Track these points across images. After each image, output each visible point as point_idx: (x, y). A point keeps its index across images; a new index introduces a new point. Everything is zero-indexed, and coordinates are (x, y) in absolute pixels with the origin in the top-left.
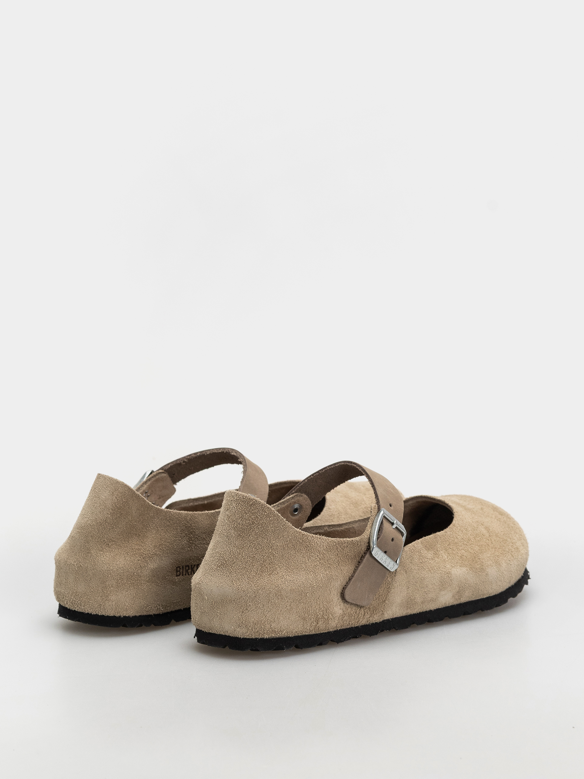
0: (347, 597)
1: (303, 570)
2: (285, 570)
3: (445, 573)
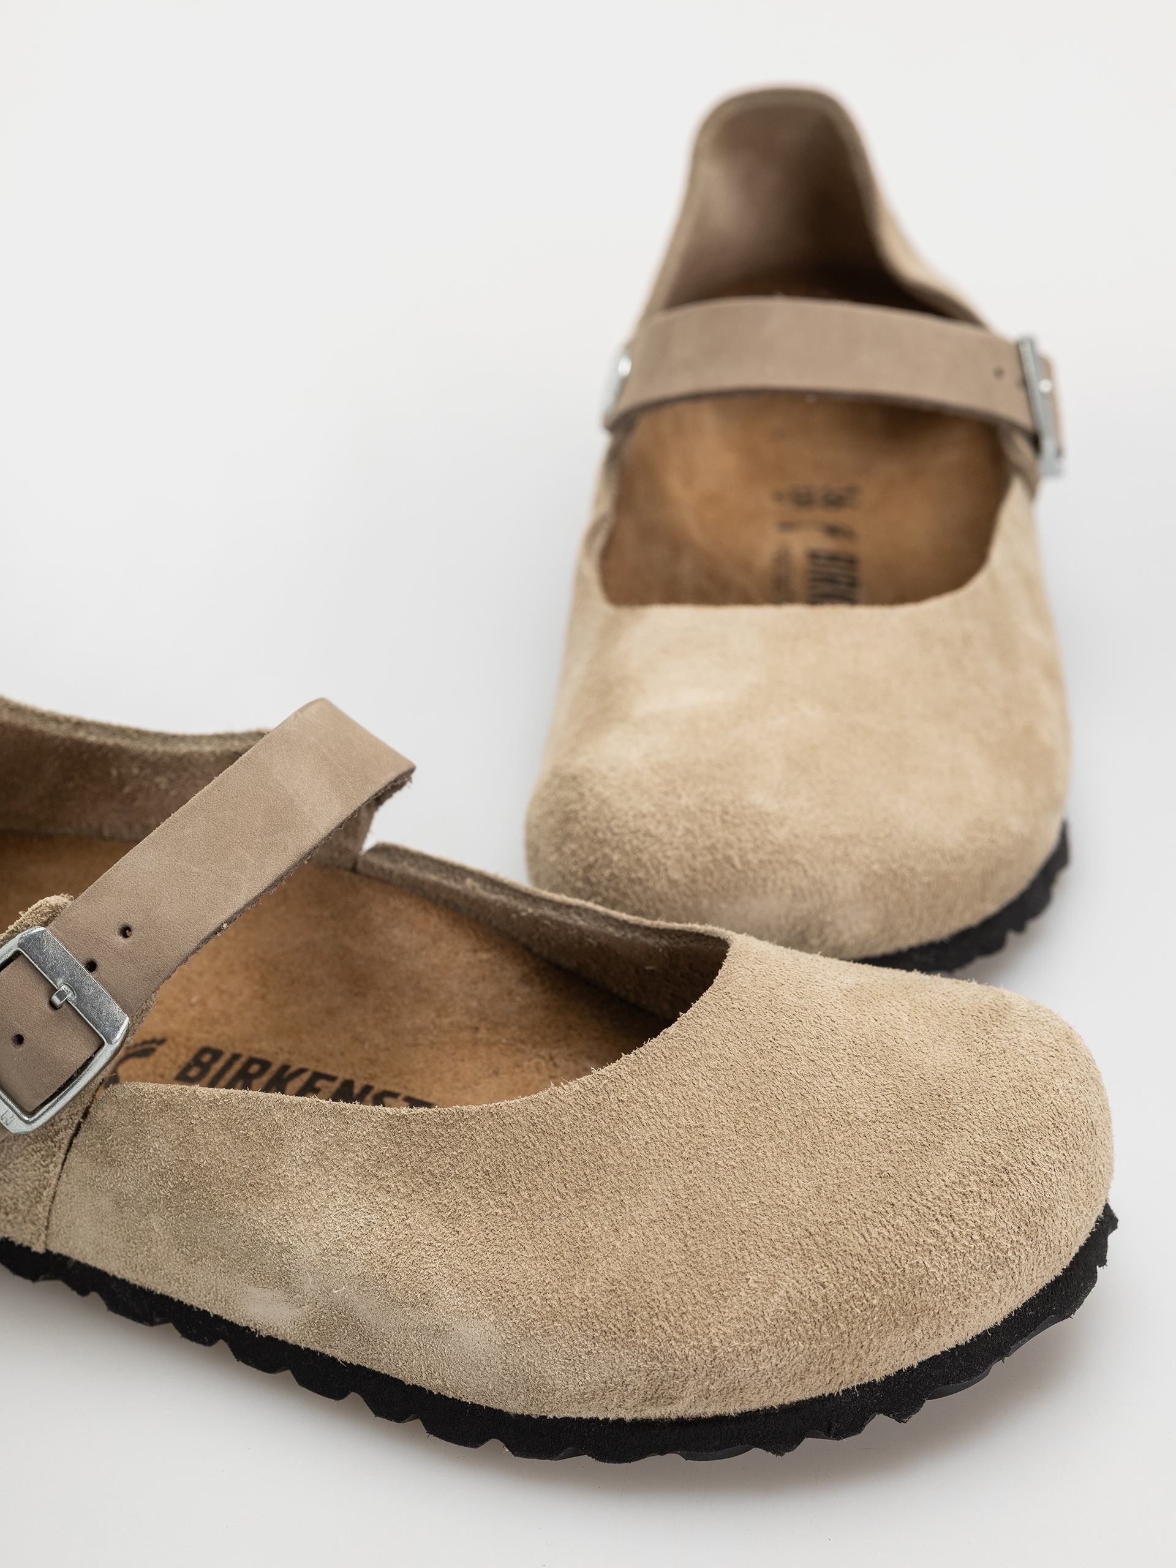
3: (272, 1241)
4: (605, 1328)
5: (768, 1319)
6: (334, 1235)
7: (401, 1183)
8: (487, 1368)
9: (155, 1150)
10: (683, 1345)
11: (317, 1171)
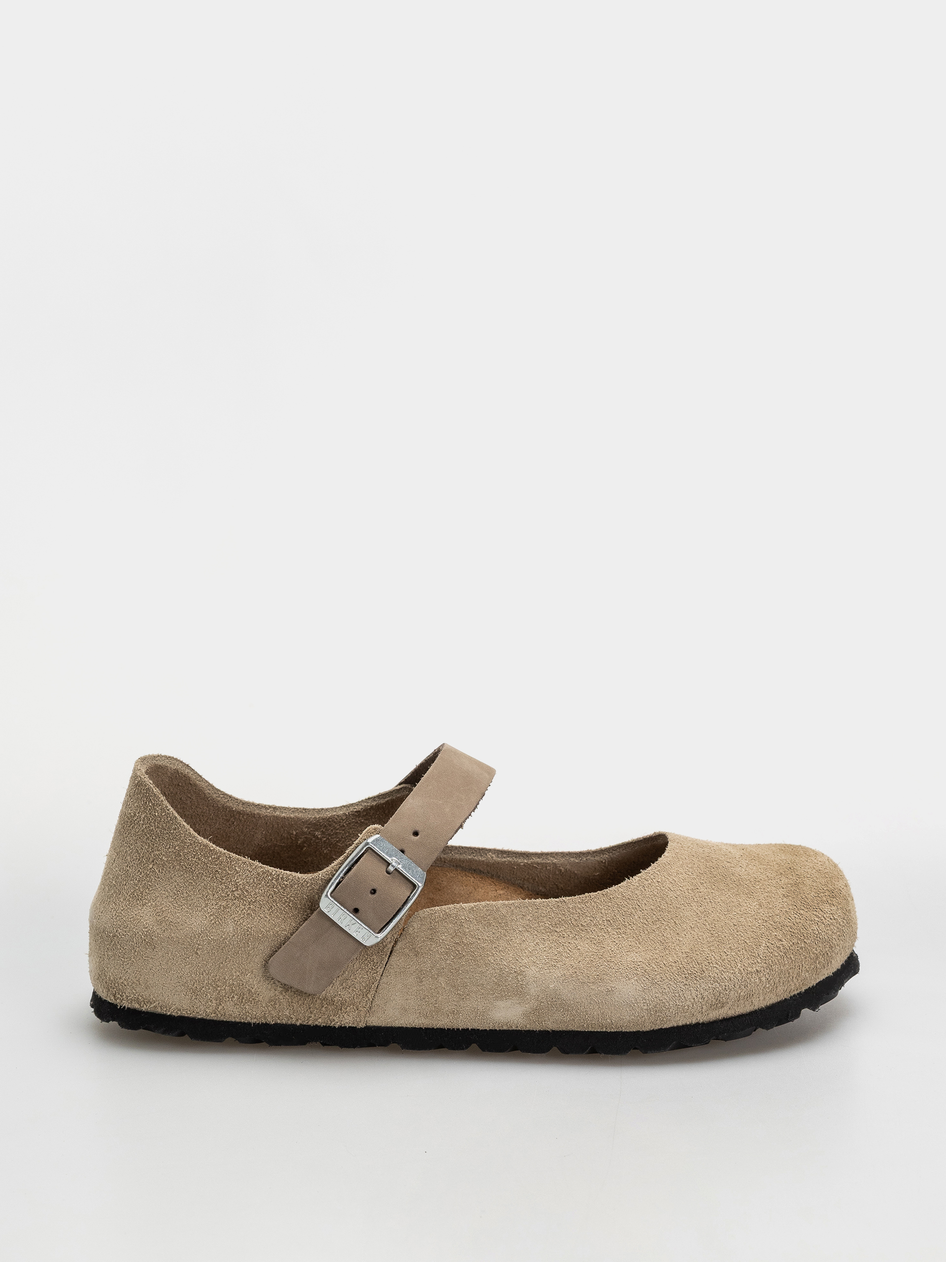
0: (273, 971)
1: (199, 909)
2: (170, 904)
3: (511, 972)
4: (690, 972)
5: (761, 957)
6: (544, 961)
7: (569, 932)
8: (635, 1004)
9: (443, 940)
10: (727, 974)
11: (526, 934)
